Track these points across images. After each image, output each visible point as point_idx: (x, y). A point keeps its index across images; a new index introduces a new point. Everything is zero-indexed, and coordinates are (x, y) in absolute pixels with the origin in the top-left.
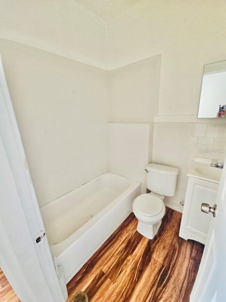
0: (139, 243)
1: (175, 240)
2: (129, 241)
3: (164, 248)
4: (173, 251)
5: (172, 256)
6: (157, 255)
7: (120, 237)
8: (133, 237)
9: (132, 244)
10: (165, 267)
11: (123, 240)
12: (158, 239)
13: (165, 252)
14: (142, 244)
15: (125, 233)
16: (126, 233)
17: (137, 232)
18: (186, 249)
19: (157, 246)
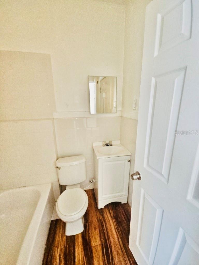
0: (75, 247)
1: (98, 214)
2: (65, 254)
3: (95, 228)
4: (102, 225)
5: (103, 229)
6: (94, 240)
7: (53, 261)
8: (67, 246)
9: (69, 255)
10: (104, 245)
11: (58, 261)
12: (88, 225)
13: (97, 231)
14: (78, 245)
15: (56, 251)
16: (58, 249)
17: (67, 237)
18: (107, 214)
19: (90, 232)
